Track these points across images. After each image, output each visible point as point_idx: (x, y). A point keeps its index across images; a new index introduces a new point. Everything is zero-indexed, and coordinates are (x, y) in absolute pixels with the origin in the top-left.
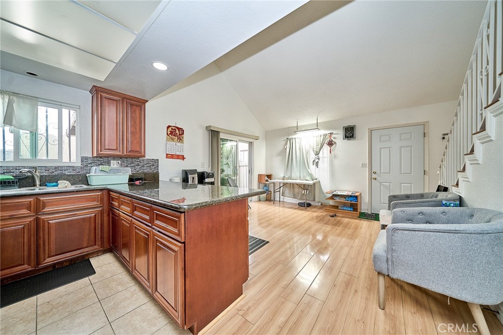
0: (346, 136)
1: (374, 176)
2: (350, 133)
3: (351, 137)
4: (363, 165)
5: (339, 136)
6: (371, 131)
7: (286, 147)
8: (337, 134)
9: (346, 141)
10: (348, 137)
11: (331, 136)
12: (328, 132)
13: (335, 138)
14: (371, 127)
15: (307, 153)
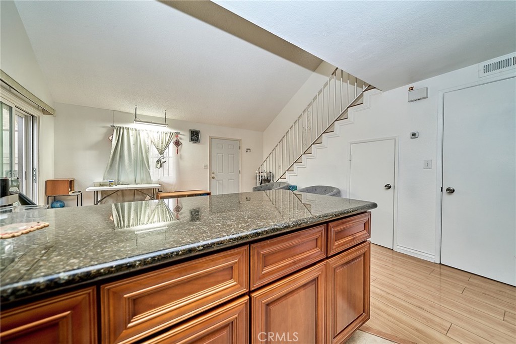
0: (192, 139)
1: (213, 175)
2: (195, 136)
3: (196, 140)
4: (206, 167)
5: (185, 138)
6: (211, 138)
7: (110, 138)
8: (183, 135)
9: (192, 143)
10: (193, 140)
11: (177, 136)
12: (174, 131)
13: (181, 139)
14: (212, 135)
15: (147, 150)
